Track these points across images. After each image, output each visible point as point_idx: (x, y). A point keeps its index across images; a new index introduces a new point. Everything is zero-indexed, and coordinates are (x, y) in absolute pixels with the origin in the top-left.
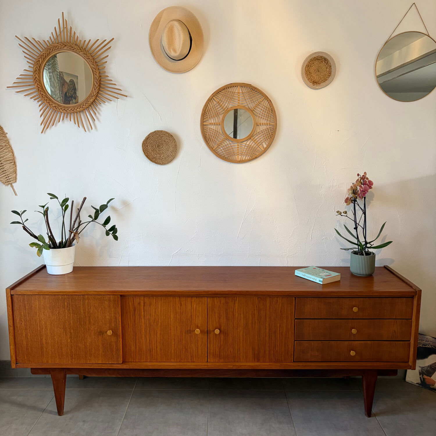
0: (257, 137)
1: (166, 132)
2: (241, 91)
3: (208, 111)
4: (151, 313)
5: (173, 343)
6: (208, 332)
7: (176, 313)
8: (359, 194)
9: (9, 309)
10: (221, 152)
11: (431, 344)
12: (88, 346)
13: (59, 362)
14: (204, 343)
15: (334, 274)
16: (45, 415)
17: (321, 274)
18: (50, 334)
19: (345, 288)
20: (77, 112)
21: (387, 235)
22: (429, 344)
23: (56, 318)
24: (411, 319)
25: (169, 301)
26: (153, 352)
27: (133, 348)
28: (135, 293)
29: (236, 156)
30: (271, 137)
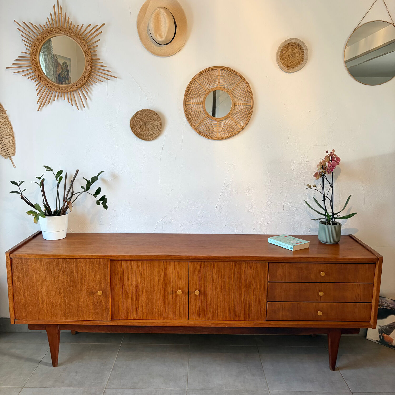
0: (235, 116)
1: (152, 110)
2: (221, 74)
3: (190, 92)
4: (137, 275)
5: (157, 302)
6: (189, 293)
7: (160, 275)
8: (328, 170)
9: (9, 270)
10: (202, 129)
11: (390, 306)
12: (80, 305)
13: (53, 319)
14: (185, 302)
15: (304, 242)
16: (41, 366)
17: (292, 242)
18: (46, 293)
19: (313, 255)
20: (70, 92)
21: (352, 207)
22: (388, 305)
23: (51, 279)
24: (373, 283)
25: (153, 264)
26: (139, 310)
27: (121, 307)
28: (123, 258)
29: (216, 134)
30: (248, 117)
